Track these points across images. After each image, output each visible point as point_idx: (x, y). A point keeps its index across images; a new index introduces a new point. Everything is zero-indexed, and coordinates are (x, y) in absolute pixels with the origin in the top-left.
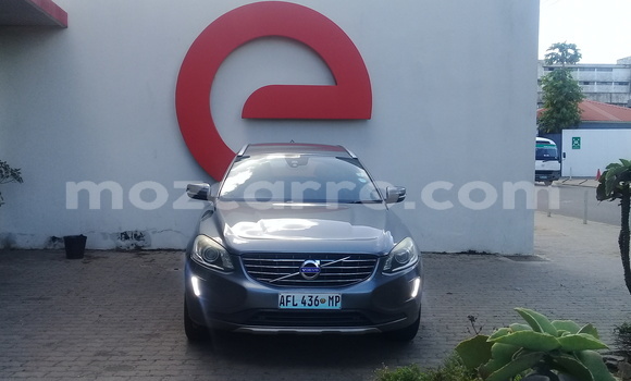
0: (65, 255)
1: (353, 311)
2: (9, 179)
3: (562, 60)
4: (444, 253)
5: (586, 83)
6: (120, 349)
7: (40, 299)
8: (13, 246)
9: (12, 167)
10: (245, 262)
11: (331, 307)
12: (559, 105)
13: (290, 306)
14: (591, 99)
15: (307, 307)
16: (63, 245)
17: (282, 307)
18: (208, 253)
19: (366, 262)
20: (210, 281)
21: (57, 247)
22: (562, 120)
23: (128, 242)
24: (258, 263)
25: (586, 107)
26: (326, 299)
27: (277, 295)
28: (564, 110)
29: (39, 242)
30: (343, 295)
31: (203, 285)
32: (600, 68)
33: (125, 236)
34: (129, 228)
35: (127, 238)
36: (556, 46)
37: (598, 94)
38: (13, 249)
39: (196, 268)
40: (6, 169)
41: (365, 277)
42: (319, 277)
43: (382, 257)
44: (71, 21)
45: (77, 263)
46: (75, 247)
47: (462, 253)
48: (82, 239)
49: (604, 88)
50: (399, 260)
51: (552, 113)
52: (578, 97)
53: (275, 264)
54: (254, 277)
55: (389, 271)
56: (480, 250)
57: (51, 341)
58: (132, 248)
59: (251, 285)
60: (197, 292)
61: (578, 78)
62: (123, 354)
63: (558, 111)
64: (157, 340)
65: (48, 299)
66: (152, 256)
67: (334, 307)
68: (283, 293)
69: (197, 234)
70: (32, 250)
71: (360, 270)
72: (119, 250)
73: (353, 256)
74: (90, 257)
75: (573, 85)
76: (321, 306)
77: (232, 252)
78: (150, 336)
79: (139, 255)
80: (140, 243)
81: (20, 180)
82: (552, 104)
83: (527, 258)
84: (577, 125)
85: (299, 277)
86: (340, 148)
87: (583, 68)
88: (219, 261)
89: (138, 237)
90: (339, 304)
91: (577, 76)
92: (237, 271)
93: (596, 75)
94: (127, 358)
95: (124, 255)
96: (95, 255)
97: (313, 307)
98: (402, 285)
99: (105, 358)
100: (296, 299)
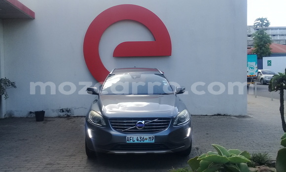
0: (35, 119)
1: (160, 143)
2: (10, 87)
3: (262, 25)
4: (206, 115)
5: (274, 35)
6: (57, 162)
7: (23, 140)
8: (13, 116)
9: (12, 81)
10: (111, 122)
11: (150, 142)
12: (261, 46)
13: (131, 141)
14: (276, 43)
15: (139, 142)
16: (34, 115)
17: (128, 142)
18: (95, 118)
19: (166, 121)
20: (96, 131)
21: (32, 116)
22: (263, 53)
23: (64, 113)
24: (117, 122)
25: (274, 47)
26: (147, 138)
27: (125, 137)
28: (264, 48)
29: (24, 114)
30: (155, 136)
31: (93, 133)
32: (280, 29)
33: (62, 111)
34: (64, 107)
35: (63, 111)
36: (258, 20)
37: (280, 40)
38: (13, 118)
39: (90, 125)
40: (8, 82)
41: (165, 128)
42: (145, 129)
43: (173, 119)
44: (36, 16)
45: (41, 123)
46: (40, 116)
47: (215, 115)
48: (43, 112)
49: (282, 38)
50: (181, 120)
51: (258, 50)
52: (270, 42)
53: (124, 123)
54: (115, 129)
55: (176, 125)
56: (223, 114)
57: (27, 159)
58: (65, 116)
59: (114, 132)
60: (90, 136)
61: (270, 33)
62: (58, 164)
63: (261, 48)
64: (74, 157)
65: (26, 140)
66: (74, 119)
67: (151, 142)
68: (128, 136)
69: (90, 110)
70: (21, 118)
71: (163, 125)
72: (60, 117)
73: (160, 119)
74: (46, 120)
75: (268, 37)
76: (146, 141)
77: (105, 118)
78: (71, 156)
79: (68, 119)
80: (69, 114)
81: (15, 87)
82: (258, 46)
83: (244, 117)
84: (269, 55)
85: (135, 128)
86: (156, 70)
87: (272, 29)
88: (100, 122)
89: (68, 111)
90: (154, 140)
91: (269, 32)
92: (107, 126)
93: (278, 32)
94: (60, 166)
95: (62, 119)
96: (49, 119)
97: (142, 142)
98: (182, 131)
99: (50, 166)
100: (134, 138)
